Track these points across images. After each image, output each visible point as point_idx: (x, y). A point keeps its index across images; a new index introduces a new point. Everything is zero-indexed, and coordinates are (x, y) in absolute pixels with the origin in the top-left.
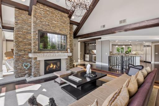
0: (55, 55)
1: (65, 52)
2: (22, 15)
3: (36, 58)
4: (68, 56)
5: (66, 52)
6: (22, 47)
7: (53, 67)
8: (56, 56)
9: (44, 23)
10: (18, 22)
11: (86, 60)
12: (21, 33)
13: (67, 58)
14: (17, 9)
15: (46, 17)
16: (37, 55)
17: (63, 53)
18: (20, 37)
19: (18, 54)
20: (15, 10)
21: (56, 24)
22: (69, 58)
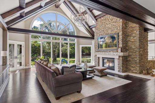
1: (116, 51)
13: (118, 57)
17: (113, 53)
21: (108, 27)
22: (121, 58)
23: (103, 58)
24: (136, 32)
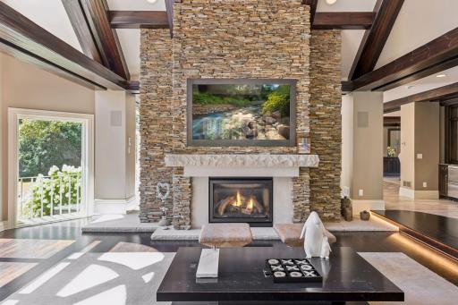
0: (240, 162)
1: (286, 149)
2: (158, 42)
3: (180, 170)
4: (302, 170)
5: (291, 152)
6: (155, 134)
7: (244, 206)
8: (247, 164)
9: (207, 51)
10: (148, 64)
11: (450, 194)
12: (154, 94)
13: (296, 174)
14: (146, 30)
15: (211, 31)
16: (180, 160)
17: (275, 157)
18: (151, 107)
19: (147, 155)
20: (142, 34)
21: (248, 47)
22: (307, 176)
23: (210, 179)
24: (335, 87)
